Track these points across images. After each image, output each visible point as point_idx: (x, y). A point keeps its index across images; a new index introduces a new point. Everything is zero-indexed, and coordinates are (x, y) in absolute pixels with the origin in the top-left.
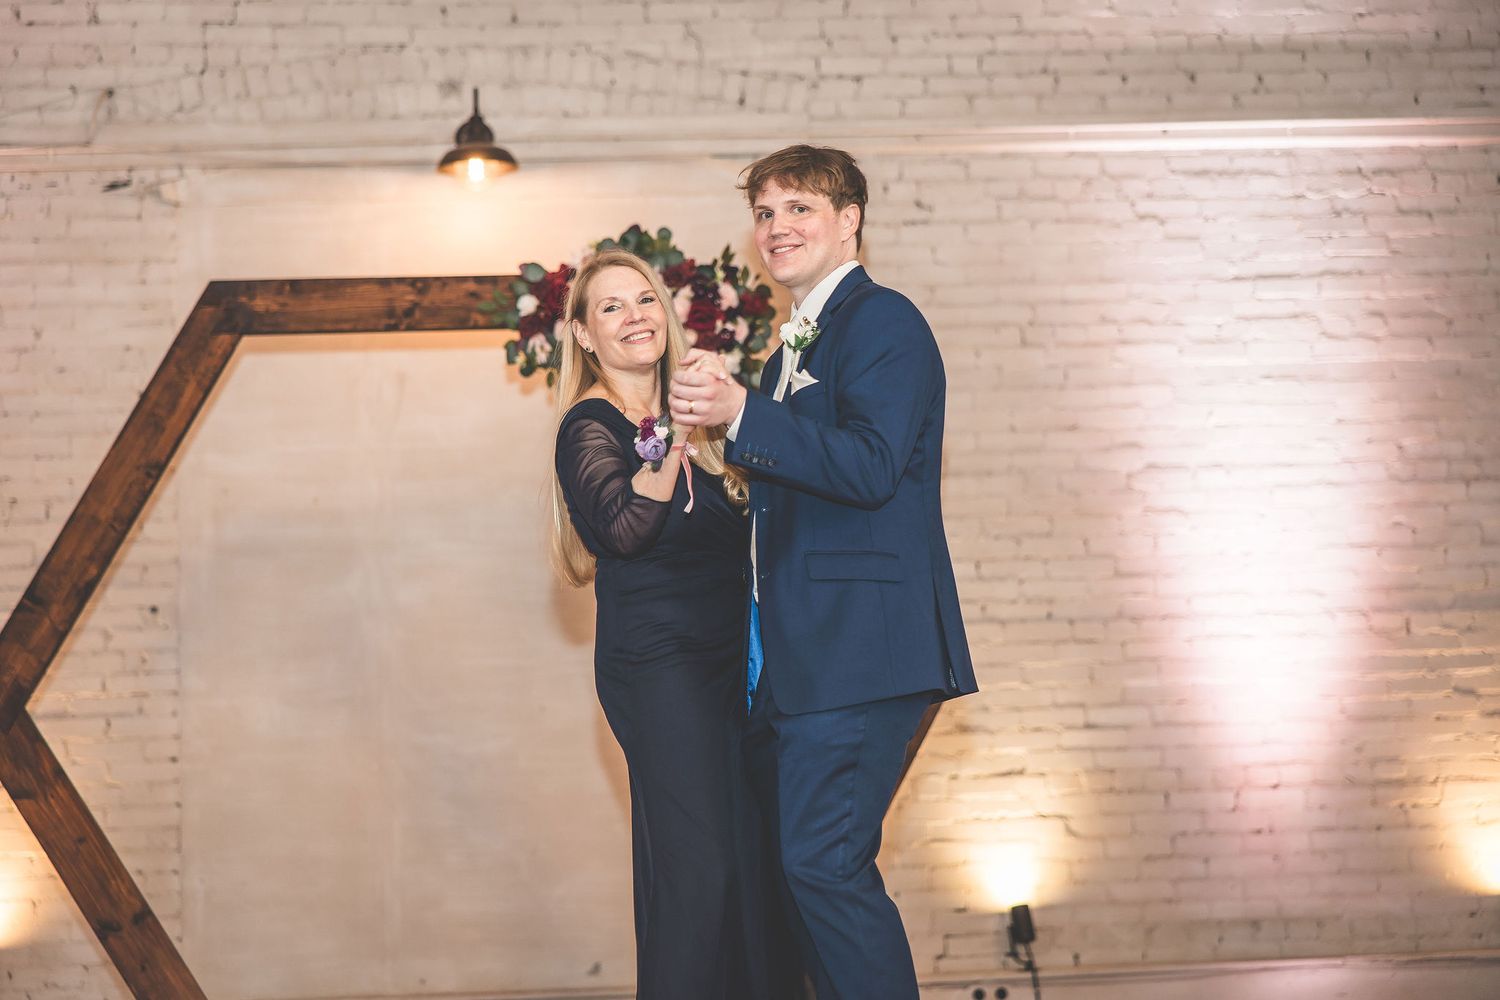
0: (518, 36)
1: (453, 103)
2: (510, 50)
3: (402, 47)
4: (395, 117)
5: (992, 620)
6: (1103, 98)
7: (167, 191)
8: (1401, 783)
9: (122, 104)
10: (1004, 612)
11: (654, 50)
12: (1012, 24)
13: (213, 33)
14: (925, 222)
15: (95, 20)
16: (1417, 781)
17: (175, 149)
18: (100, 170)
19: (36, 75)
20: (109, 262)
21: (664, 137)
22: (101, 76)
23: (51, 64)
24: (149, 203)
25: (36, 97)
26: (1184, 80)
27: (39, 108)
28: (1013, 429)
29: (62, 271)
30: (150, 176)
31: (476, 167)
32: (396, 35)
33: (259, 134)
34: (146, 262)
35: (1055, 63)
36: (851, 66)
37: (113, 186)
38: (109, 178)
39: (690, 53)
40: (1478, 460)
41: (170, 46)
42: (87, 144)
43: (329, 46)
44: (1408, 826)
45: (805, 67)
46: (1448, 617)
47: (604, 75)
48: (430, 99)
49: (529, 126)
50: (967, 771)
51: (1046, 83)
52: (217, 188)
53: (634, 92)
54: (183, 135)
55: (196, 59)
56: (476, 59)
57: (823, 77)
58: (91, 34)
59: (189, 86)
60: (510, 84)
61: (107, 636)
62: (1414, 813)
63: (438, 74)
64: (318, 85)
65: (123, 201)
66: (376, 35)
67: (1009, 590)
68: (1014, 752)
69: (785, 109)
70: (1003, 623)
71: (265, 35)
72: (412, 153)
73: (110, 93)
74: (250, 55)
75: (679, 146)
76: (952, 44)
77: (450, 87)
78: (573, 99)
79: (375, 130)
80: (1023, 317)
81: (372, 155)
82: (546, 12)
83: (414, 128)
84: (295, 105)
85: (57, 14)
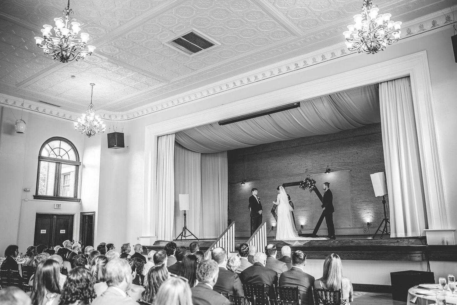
2: (331, 163)
3: (325, 164)
6: (374, 161)
7: (310, 175)
9: (308, 170)
10: (367, 201)
11: (341, 162)
13: (313, 164)
14: (361, 172)
15: (306, 164)
17: (311, 173)
22: (306, 168)
23: (304, 168)
25: (303, 170)
26: (380, 159)
31: (327, 173)
35: (370, 159)
36: (355, 161)
37: (307, 175)
39: (344, 162)
41: (310, 165)
43: (320, 164)
45: (351, 162)
47: (338, 164)
48: (326, 167)
49: (333, 168)
50: (365, 213)
51: (369, 161)
53: (340, 165)
55: (312, 166)
56: (329, 164)
57: (353, 162)
59: (312, 168)
60: (332, 165)
61: (309, 205)
66: (323, 163)
67: (367, 199)
68: (368, 211)
71: (316, 164)
72: (325, 171)
74: (315, 166)
75: (343, 169)
76: (362, 159)
77: (328, 166)
78: (336, 166)
79: (323, 170)
80: (368, 179)
81: (322, 172)
82: (334, 160)
83: (325, 169)
84: (318, 169)
85: (304, 164)
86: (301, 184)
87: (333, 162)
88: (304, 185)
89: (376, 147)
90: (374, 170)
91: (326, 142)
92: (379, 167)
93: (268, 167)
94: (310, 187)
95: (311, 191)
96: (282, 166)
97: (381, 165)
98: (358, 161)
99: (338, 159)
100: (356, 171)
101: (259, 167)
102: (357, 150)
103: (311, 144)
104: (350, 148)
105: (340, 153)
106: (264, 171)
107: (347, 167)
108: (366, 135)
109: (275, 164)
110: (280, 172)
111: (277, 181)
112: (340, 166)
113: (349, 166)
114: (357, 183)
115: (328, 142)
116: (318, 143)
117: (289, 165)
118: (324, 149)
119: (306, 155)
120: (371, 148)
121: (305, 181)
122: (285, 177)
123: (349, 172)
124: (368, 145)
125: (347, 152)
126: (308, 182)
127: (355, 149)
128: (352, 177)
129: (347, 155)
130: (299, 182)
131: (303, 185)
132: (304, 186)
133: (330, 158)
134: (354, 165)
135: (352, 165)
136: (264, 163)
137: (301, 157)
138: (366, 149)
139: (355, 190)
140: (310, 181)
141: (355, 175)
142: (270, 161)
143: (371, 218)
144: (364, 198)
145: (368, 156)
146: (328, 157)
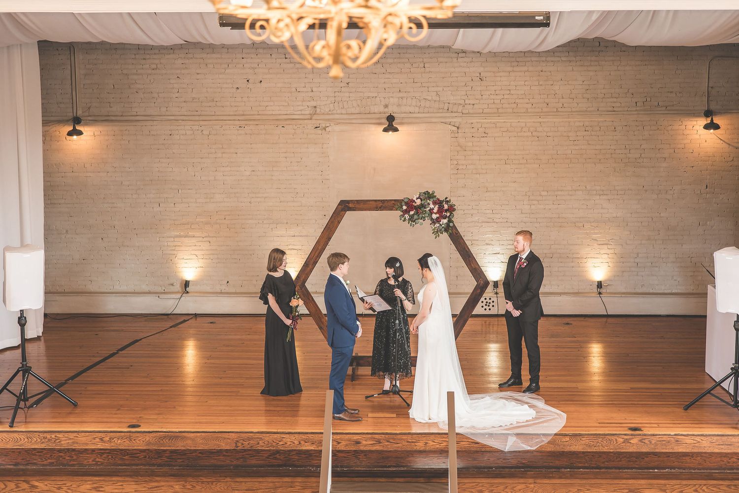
0: (401, 95)
1: (386, 110)
2: (399, 98)
3: (376, 97)
4: (374, 113)
5: (494, 222)
6: (527, 109)
7: (328, 129)
8: (578, 258)
9: (318, 110)
10: (497, 220)
11: (430, 98)
12: (508, 92)
13: (337, 94)
14: (487, 137)
15: (312, 91)
16: (582, 258)
17: (329, 120)
18: (314, 124)
19: (300, 103)
20: (316, 144)
21: (431, 117)
22: (313, 104)
23: (304, 101)
24: (324, 131)
25: (301, 108)
26: (545, 105)
27: (301, 110)
28: (502, 182)
29: (306, 145)
30: (323, 125)
31: (391, 133)
32: (375, 95)
33: (347, 117)
34: (323, 144)
35: (518, 101)
36: (472, 102)
37: (316, 128)
38: (315, 126)
39: (438, 99)
40: (603, 191)
41: (328, 97)
42: (311, 119)
43: (361, 97)
44: (579, 267)
45: (462, 102)
46: (592, 224)
47: (419, 104)
48: (382, 109)
49: (403, 115)
50: (487, 253)
51: (514, 105)
52: (338, 128)
53: (425, 108)
54: (331, 117)
55: (333, 99)
56: (391, 99)
57: (466, 104)
58: (311, 94)
59: (332, 105)
60: (399, 105)
61: (316, 220)
62: (581, 264)
63: (383, 103)
64: (358, 105)
65: (318, 131)
66: (371, 95)
68: (497, 249)
69: (457, 112)
70: (497, 223)
71: (347, 94)
72: (378, 121)
73: (315, 107)
74: (344, 99)
75: (434, 120)
76: (495, 97)
77: (386, 106)
78: (412, 109)
79: (369, 116)
80: (506, 158)
81: (367, 122)
82: (407, 89)
83: (378, 116)
84: (353, 111)
85: (305, 90)
86: (405, 207)
87: (405, 95)
88: (417, 213)
89: (539, 68)
90: (526, 134)
92: (540, 129)
93: (172, 81)
94: (438, 220)
95: (437, 232)
96: (225, 86)
97: (548, 122)
98: (482, 102)
99: (421, 89)
100: (472, 130)
101: (135, 77)
102: (481, 69)
104: (460, 60)
106: (155, 95)
107: (446, 118)
109: (198, 77)
110: (218, 104)
111: (204, 132)
112: (426, 110)
113: (454, 114)
114: (471, 167)
117: (250, 85)
120: (525, 68)
121: (418, 202)
122: (237, 123)
123: (453, 132)
124: (518, 59)
126: (432, 206)
127: (477, 64)
128: (459, 148)
129: (451, 79)
130: (400, 201)
131: (412, 213)
132: (416, 217)
133: (394, 81)
134: (469, 113)
135: (464, 112)
136: (154, 66)
138: (510, 69)
139: (464, 187)
140: (439, 203)
141: (470, 144)
142: (180, 61)
143: (502, 267)
144: (488, 211)
145: (512, 92)
146: (387, 76)
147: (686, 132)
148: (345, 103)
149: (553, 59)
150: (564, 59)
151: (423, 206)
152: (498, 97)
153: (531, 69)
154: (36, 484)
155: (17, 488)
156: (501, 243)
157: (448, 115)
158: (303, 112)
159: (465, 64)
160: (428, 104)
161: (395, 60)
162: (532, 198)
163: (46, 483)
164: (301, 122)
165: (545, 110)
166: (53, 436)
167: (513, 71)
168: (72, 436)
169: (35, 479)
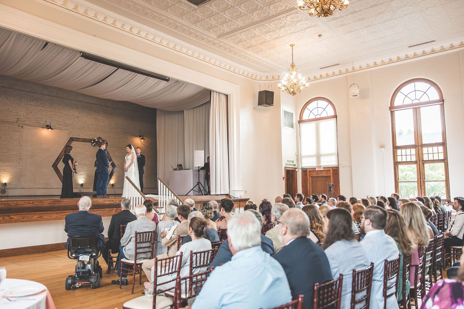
0: (51, 119)
1: (46, 123)
5: (81, 164)
7: (23, 127)
9: (20, 120)
11: (61, 121)
13: (27, 115)
15: (17, 112)
17: (24, 124)
19: (12, 116)
20: (18, 132)
21: (61, 128)
22: (18, 117)
23: (14, 115)
24: (21, 128)
29: (14, 132)
30: (22, 126)
31: (50, 130)
32: (42, 117)
33: (31, 124)
34: (21, 132)
35: (89, 126)
36: (75, 124)
38: (18, 125)
39: (64, 122)
41: (23, 116)
42: (17, 122)
43: (36, 117)
47: (57, 123)
48: (44, 122)
50: (79, 175)
51: (88, 127)
52: (28, 127)
55: (26, 117)
56: (48, 120)
57: (73, 125)
58: (17, 114)
59: (25, 119)
60: (50, 122)
61: (16, 160)
64: (35, 120)
65: (19, 127)
66: (40, 117)
67: (83, 162)
68: (82, 173)
71: (31, 116)
72: (42, 126)
74: (30, 117)
75: (63, 129)
76: (82, 124)
77: (46, 122)
78: (55, 124)
79: (40, 124)
81: (39, 126)
82: (53, 117)
83: (43, 125)
84: (33, 122)
85: (14, 111)
91: (46, 95)
98: (78, 125)
99: (58, 118)
100: (75, 134)
103: (28, 92)
104: (71, 110)
105: (61, 112)
107: (67, 128)
108: (88, 103)
112: (60, 125)
113: (69, 128)
114: (75, 145)
115: (48, 97)
116: (36, 93)
118: (43, 103)
119: (19, 102)
120: (91, 116)
123: (68, 133)
124: (89, 113)
125: (69, 113)
127: (77, 113)
129: (69, 116)
130: (91, 140)
133: (49, 114)
134: (74, 128)
135: (72, 127)
137: (12, 102)
143: (84, 179)
144: (79, 161)
145: (87, 123)
146: (47, 112)
147: (135, 141)
148: (30, 119)
149: (99, 115)
150: (102, 115)
151: (98, 141)
152: (83, 124)
153: (93, 117)
154: (13, 217)
155: (3, 219)
156: (84, 171)
157: (67, 127)
158: (13, 120)
159: (73, 112)
160: (60, 123)
161: (50, 107)
162: (93, 157)
163: (18, 216)
164: (13, 123)
165: (97, 130)
166: (6, 202)
167: (88, 117)
168: (15, 202)
169: (13, 214)
